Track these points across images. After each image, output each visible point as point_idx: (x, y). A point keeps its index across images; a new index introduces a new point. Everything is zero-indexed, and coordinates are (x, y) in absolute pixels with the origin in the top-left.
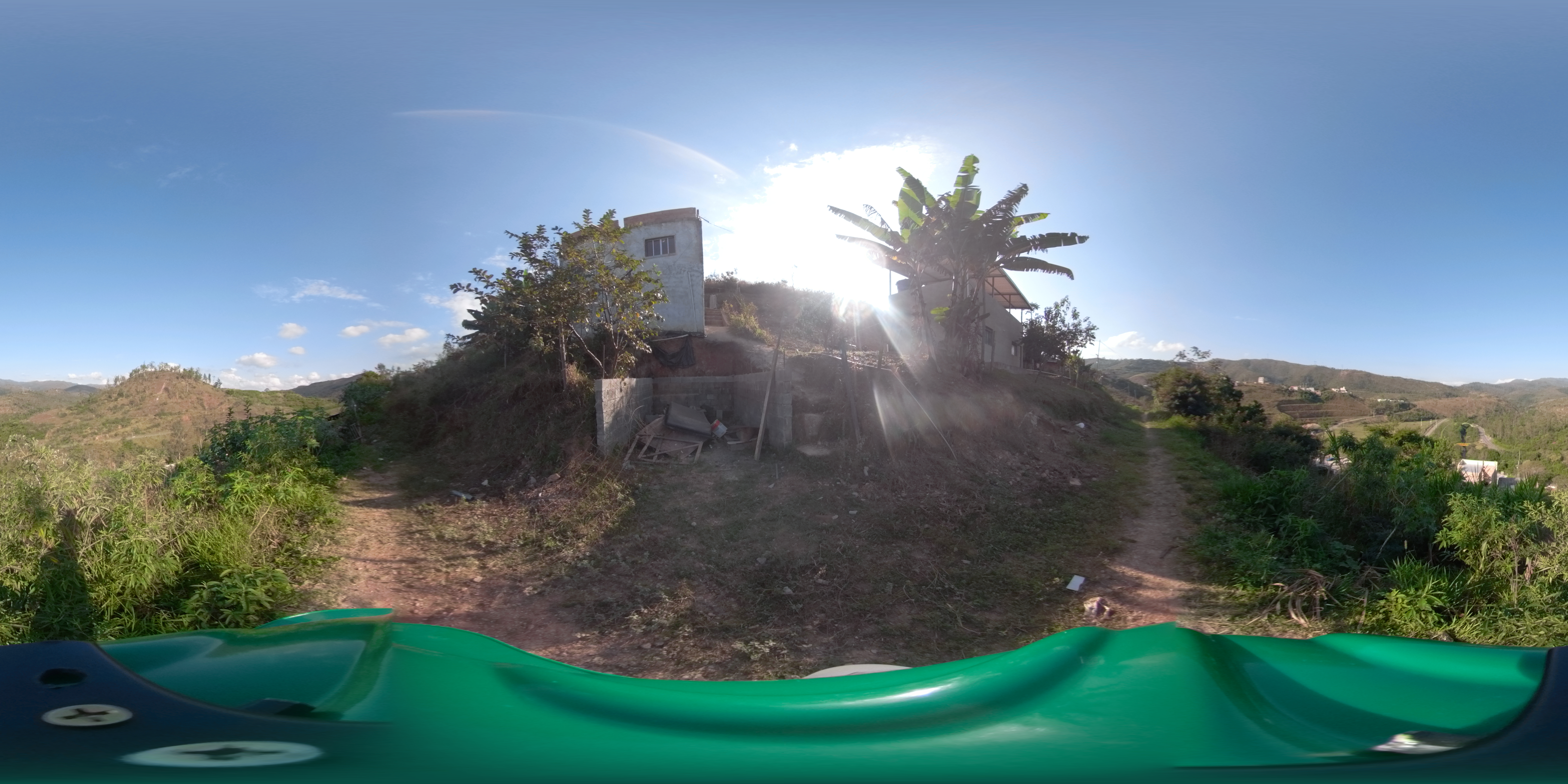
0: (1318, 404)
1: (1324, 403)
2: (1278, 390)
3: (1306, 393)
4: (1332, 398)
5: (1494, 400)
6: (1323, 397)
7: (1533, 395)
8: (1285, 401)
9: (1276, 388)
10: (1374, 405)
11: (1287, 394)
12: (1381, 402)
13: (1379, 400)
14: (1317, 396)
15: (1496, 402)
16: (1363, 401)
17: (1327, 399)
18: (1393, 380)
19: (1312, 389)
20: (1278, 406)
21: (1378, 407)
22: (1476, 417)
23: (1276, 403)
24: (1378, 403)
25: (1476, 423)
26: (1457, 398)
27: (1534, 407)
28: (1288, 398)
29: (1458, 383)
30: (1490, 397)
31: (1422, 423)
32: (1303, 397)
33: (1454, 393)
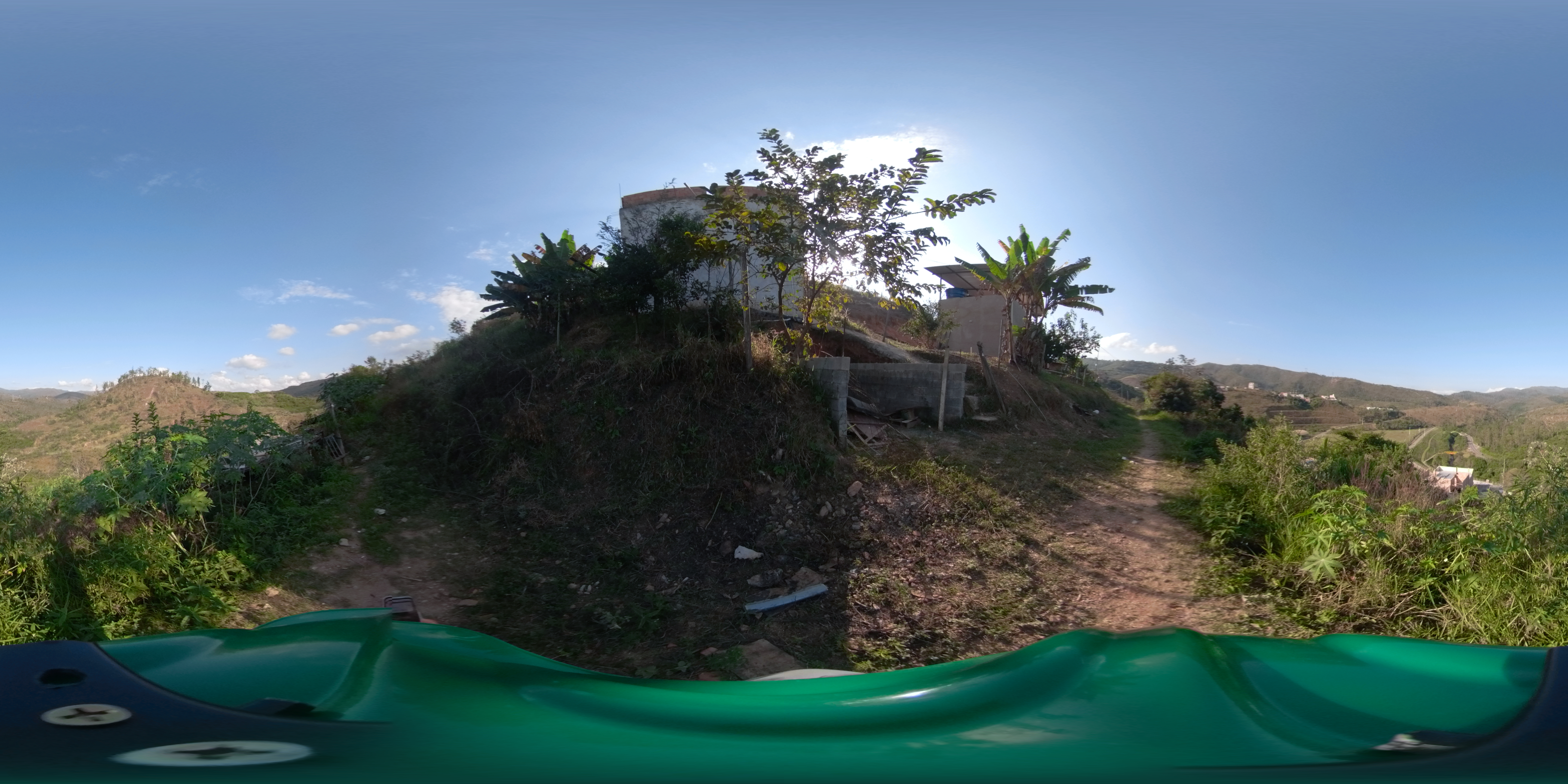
0: (1307, 410)
1: (1313, 409)
2: (1268, 396)
3: (1296, 399)
4: (1321, 405)
5: (1483, 408)
6: (1312, 404)
7: (1523, 404)
8: (1274, 407)
9: (1265, 394)
10: (1363, 413)
11: (1276, 401)
12: (1370, 410)
13: (1368, 408)
14: (1307, 403)
15: (1486, 410)
16: (1352, 408)
17: (1317, 406)
18: (1381, 388)
19: (1302, 396)
21: (1367, 415)
22: (1465, 425)
24: (1367, 411)
25: (1465, 431)
26: (1446, 407)
27: (1524, 416)
28: (1277, 404)
29: (1448, 392)
30: (1480, 405)
31: (1410, 431)
32: (1293, 403)
33: (1444, 402)
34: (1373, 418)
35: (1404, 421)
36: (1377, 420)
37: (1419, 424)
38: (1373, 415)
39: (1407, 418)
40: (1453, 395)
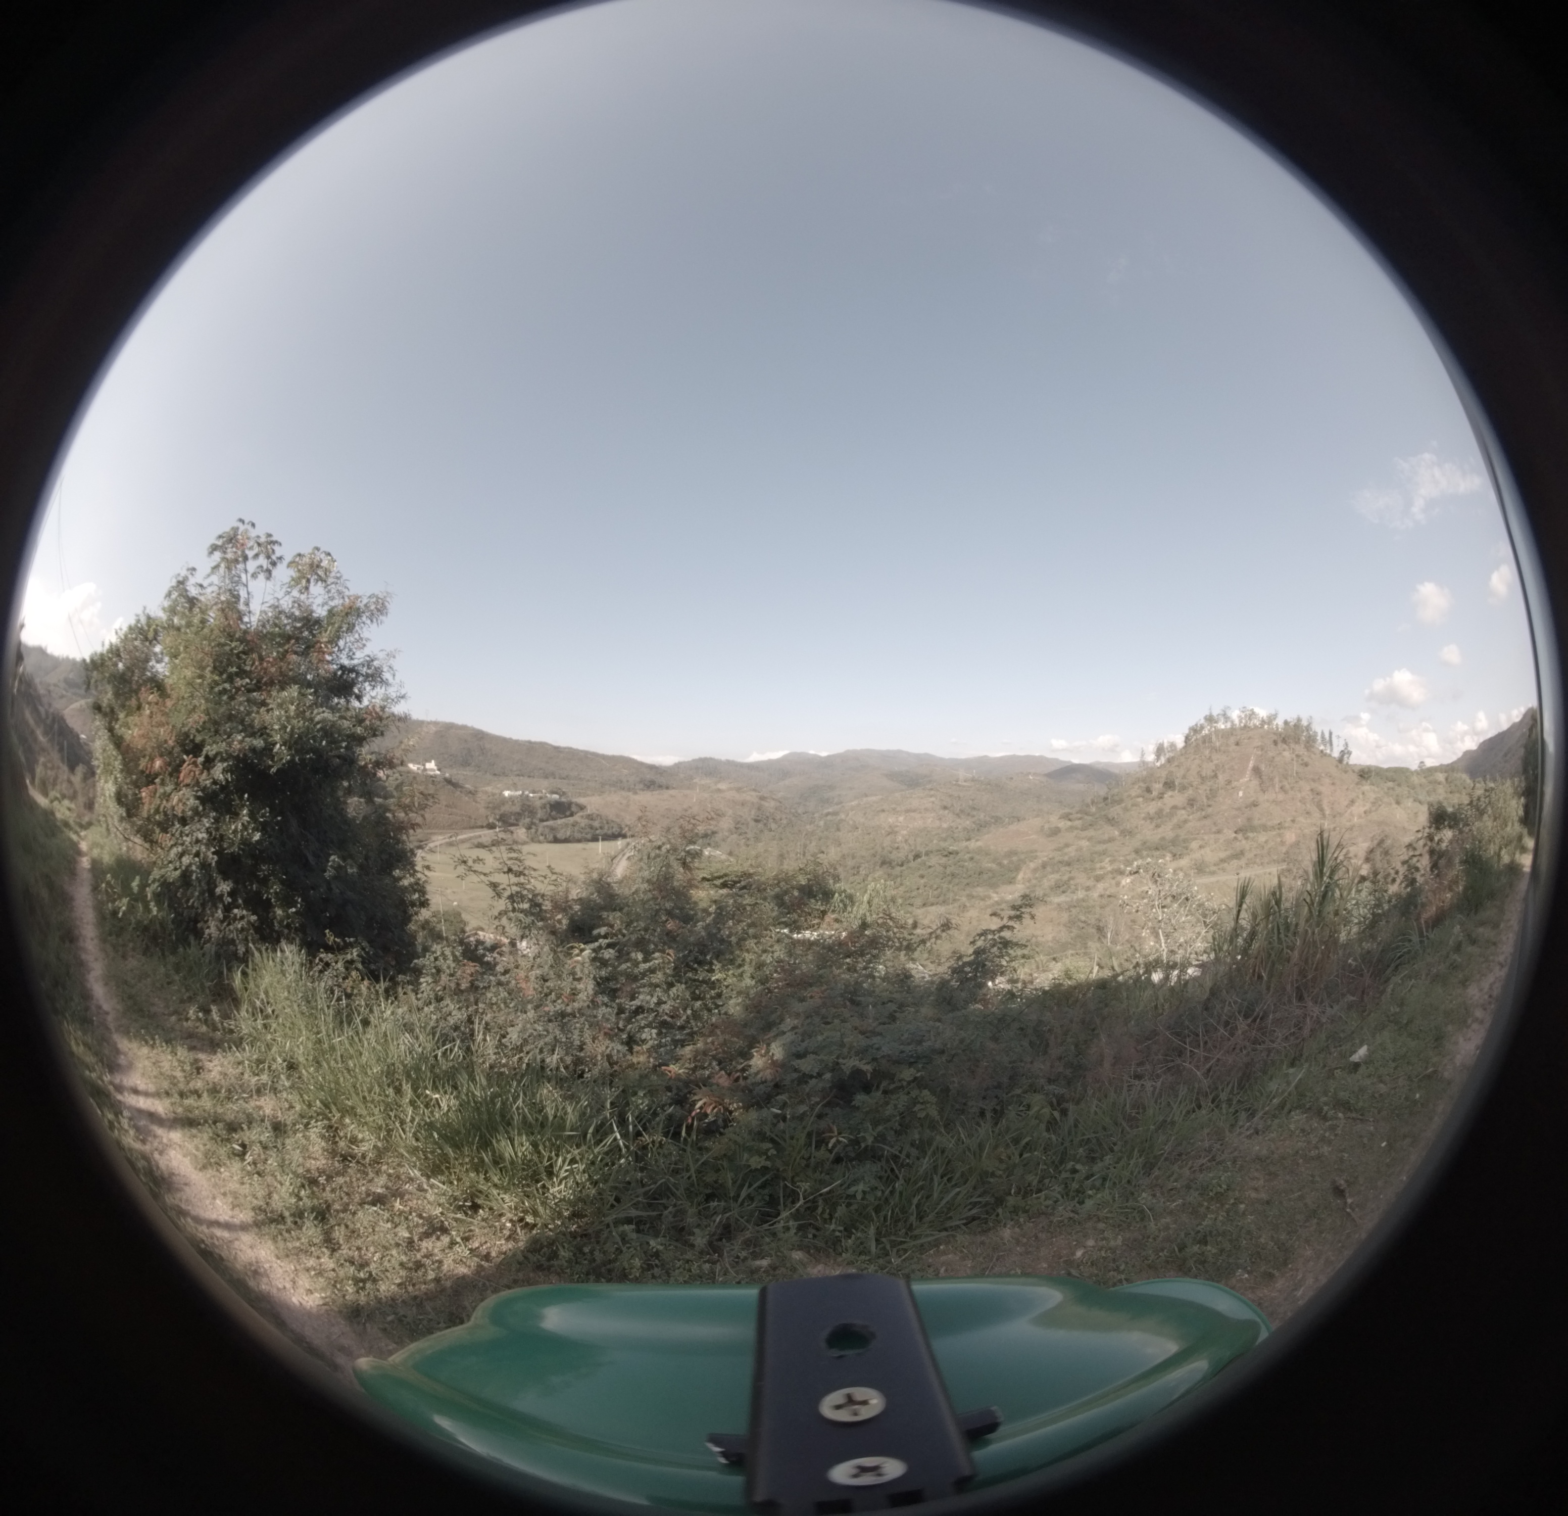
5: (751, 797)
7: (832, 788)
10: (496, 805)
12: (511, 797)
13: (507, 793)
15: (756, 800)
16: (472, 793)
18: (532, 748)
21: (506, 809)
22: (714, 833)
24: (504, 801)
25: (717, 846)
26: (672, 792)
27: (835, 814)
29: (666, 760)
30: (739, 790)
31: (600, 847)
33: (662, 780)
34: (519, 815)
35: (584, 822)
36: (527, 820)
37: (616, 830)
38: (517, 808)
39: (590, 817)
40: (678, 765)
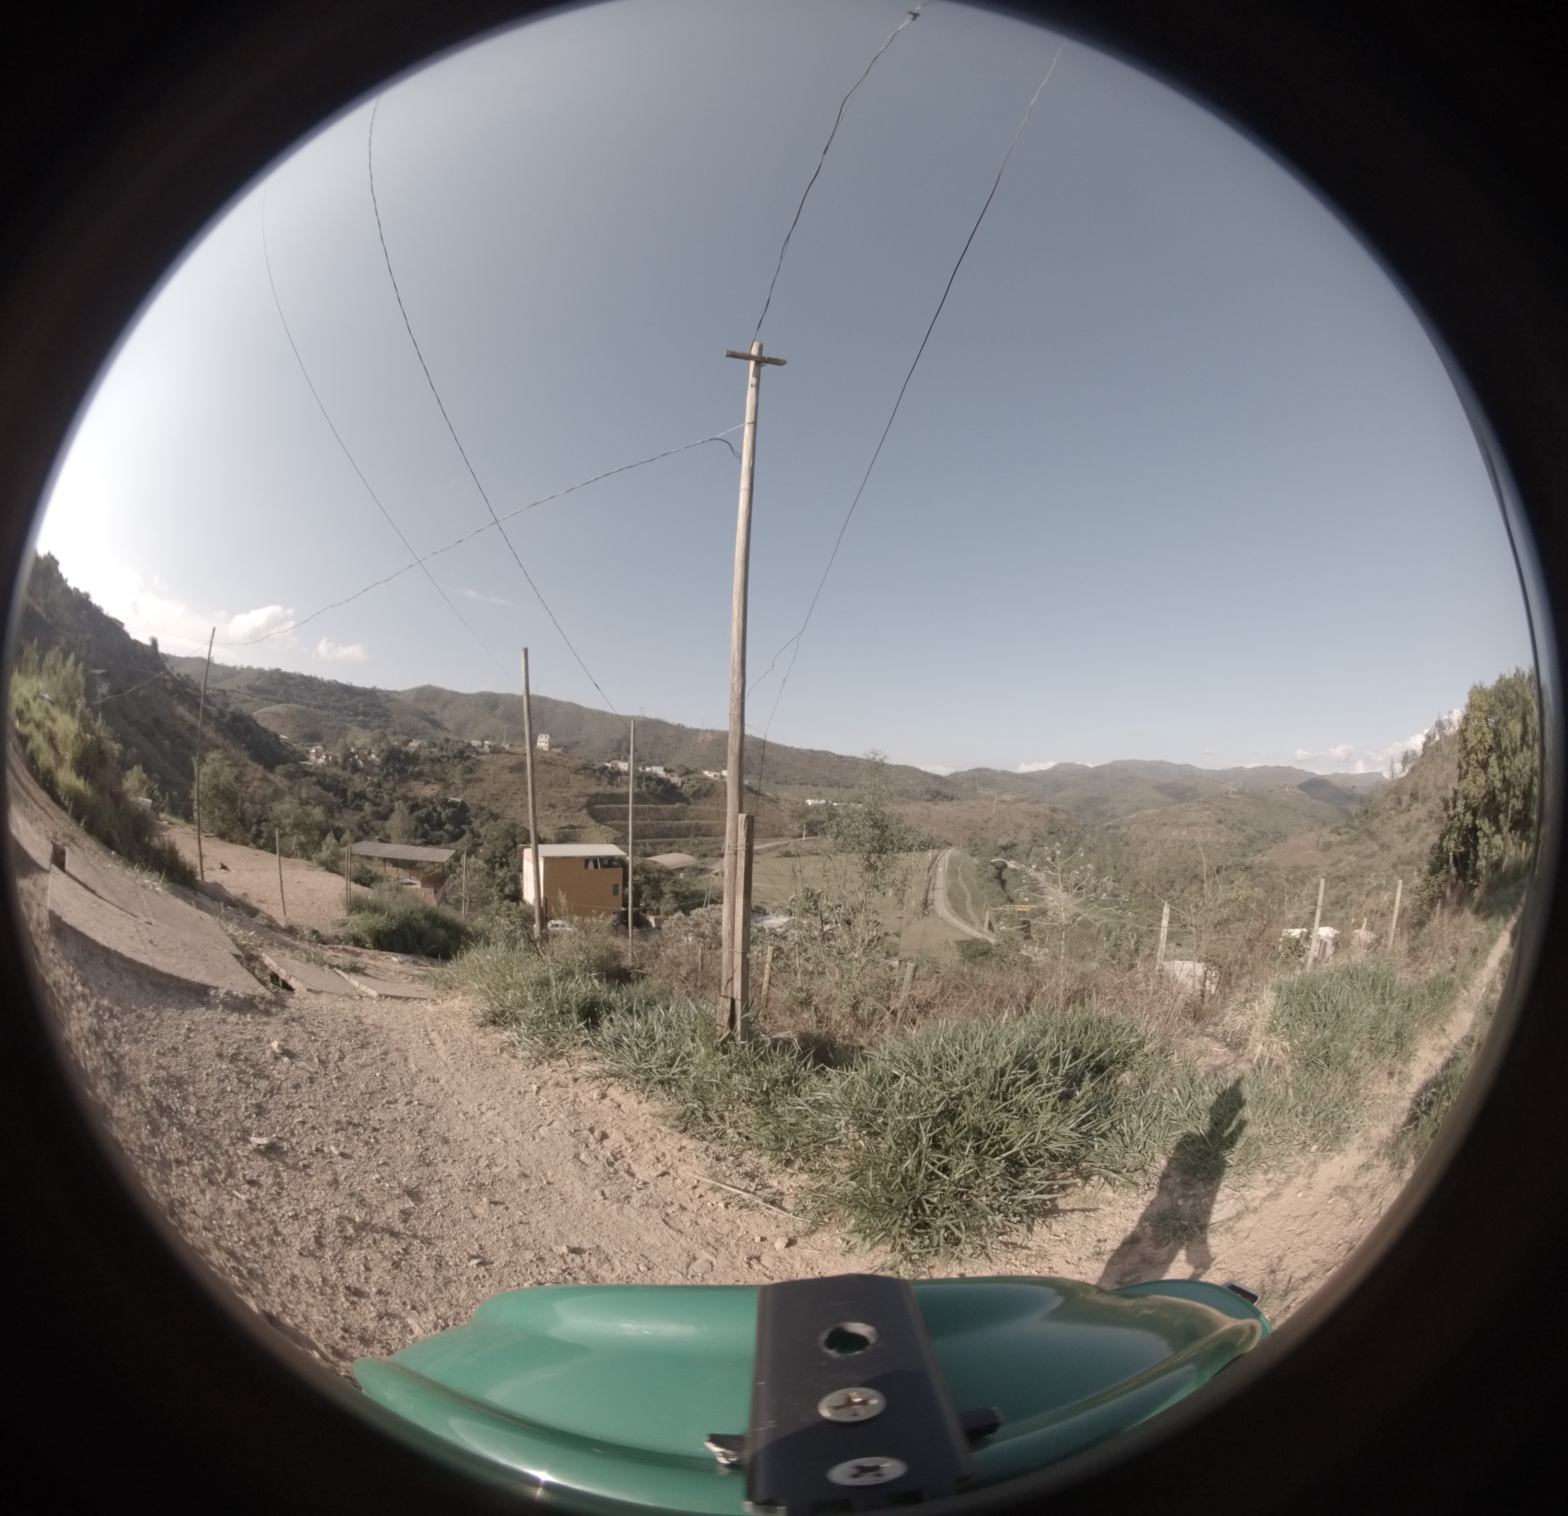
0: (677, 805)
1: (689, 803)
2: (585, 768)
3: (650, 778)
4: (708, 794)
6: (686, 790)
8: (604, 796)
9: (579, 762)
10: (801, 813)
11: (605, 781)
12: (816, 808)
13: (810, 802)
14: (674, 786)
15: (1047, 812)
16: (775, 801)
17: (698, 795)
19: (659, 771)
20: (588, 805)
21: (811, 817)
22: (1011, 845)
23: (584, 800)
24: (808, 810)
25: (1020, 860)
27: (1115, 827)
28: (609, 789)
32: (644, 788)
33: (946, 790)
34: (825, 824)
36: (834, 829)
38: (822, 817)
40: (955, 776)
